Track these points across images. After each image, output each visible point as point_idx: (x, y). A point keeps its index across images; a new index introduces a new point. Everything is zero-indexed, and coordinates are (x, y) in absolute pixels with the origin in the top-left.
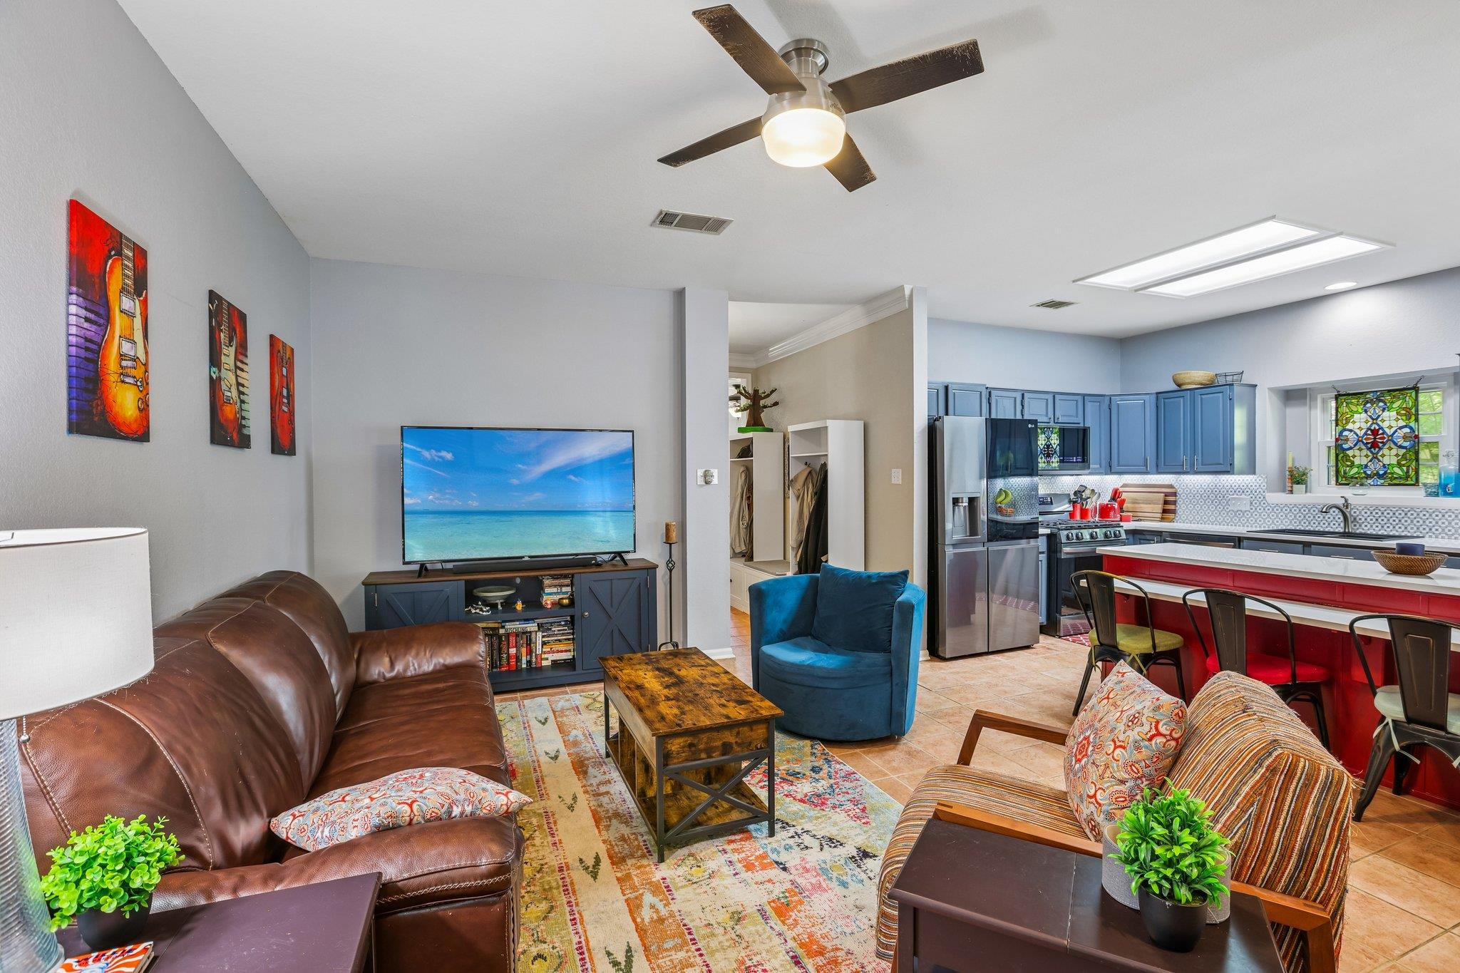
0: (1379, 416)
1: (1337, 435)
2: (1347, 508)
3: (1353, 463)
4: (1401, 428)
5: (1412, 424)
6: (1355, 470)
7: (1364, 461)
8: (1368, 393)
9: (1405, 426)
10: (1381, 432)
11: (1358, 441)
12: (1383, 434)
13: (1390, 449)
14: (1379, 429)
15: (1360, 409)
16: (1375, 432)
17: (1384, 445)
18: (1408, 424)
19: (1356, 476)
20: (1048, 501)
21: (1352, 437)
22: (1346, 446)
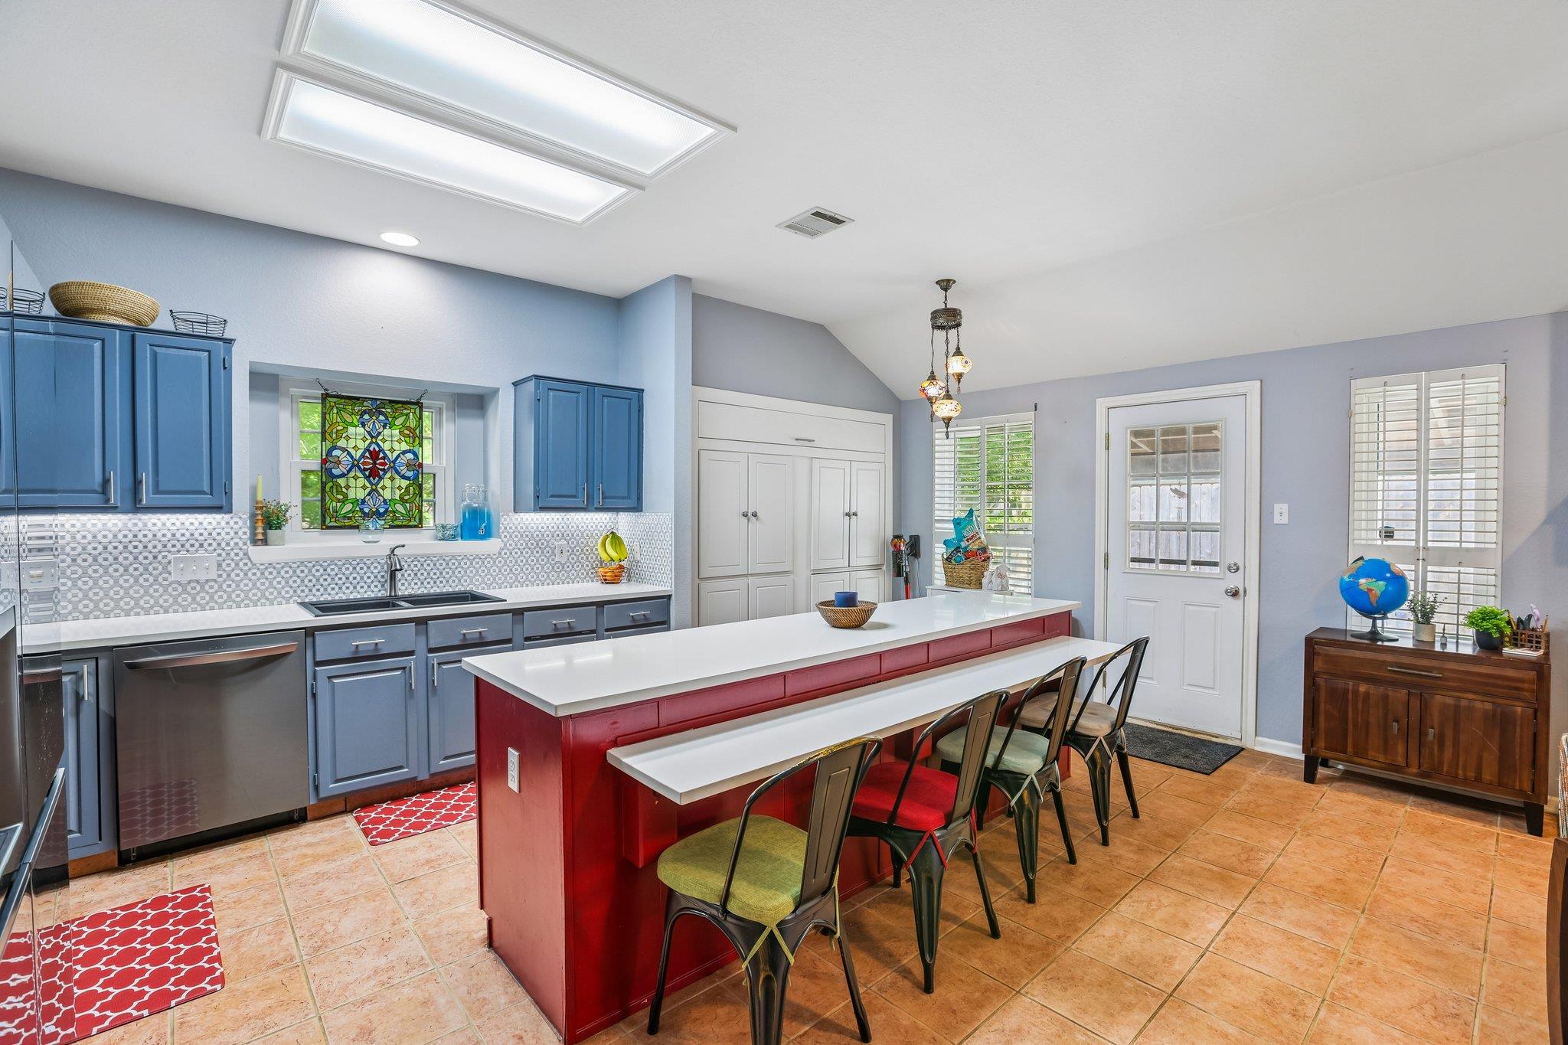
0: (379, 433)
1: (324, 454)
3: (346, 496)
4: (404, 452)
5: (416, 449)
6: (348, 507)
7: (361, 495)
8: (365, 399)
9: (409, 451)
10: (381, 455)
11: (353, 466)
12: (384, 458)
13: (392, 479)
14: (380, 451)
15: (355, 419)
16: (374, 455)
17: (385, 474)
18: (412, 448)
19: (351, 515)
21: (345, 459)
22: (336, 472)
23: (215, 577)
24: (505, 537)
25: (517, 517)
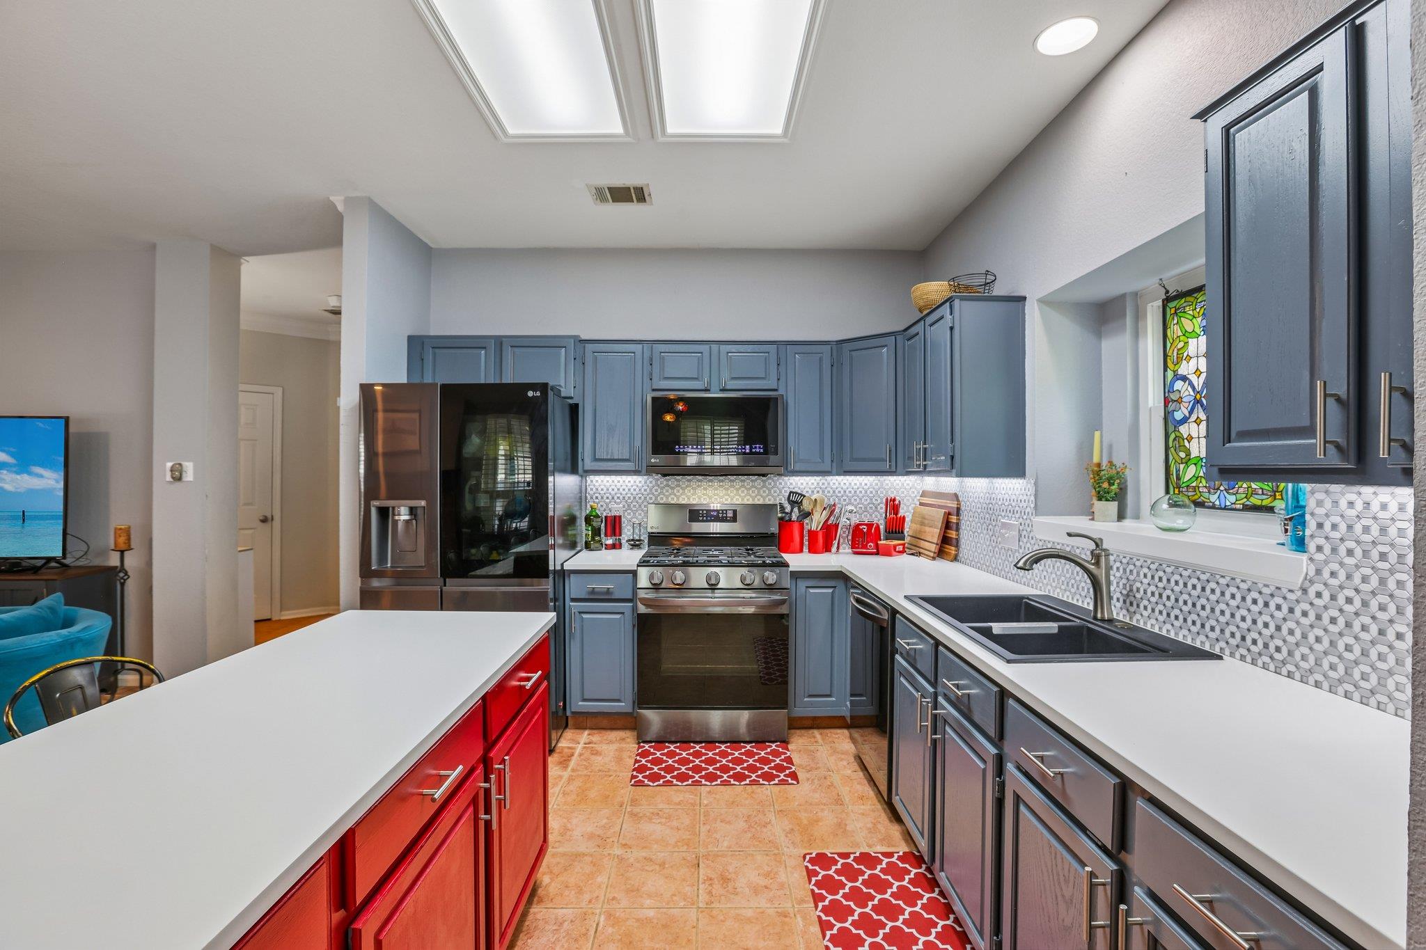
1: (1167, 391)
2: (1097, 564)
3: (1188, 454)
6: (1192, 470)
11: (1198, 402)
15: (1197, 325)
19: (1194, 484)
20: (728, 515)
21: (1187, 393)
22: (1178, 416)
23: (1017, 548)
24: (1319, 549)
25: (1352, 497)
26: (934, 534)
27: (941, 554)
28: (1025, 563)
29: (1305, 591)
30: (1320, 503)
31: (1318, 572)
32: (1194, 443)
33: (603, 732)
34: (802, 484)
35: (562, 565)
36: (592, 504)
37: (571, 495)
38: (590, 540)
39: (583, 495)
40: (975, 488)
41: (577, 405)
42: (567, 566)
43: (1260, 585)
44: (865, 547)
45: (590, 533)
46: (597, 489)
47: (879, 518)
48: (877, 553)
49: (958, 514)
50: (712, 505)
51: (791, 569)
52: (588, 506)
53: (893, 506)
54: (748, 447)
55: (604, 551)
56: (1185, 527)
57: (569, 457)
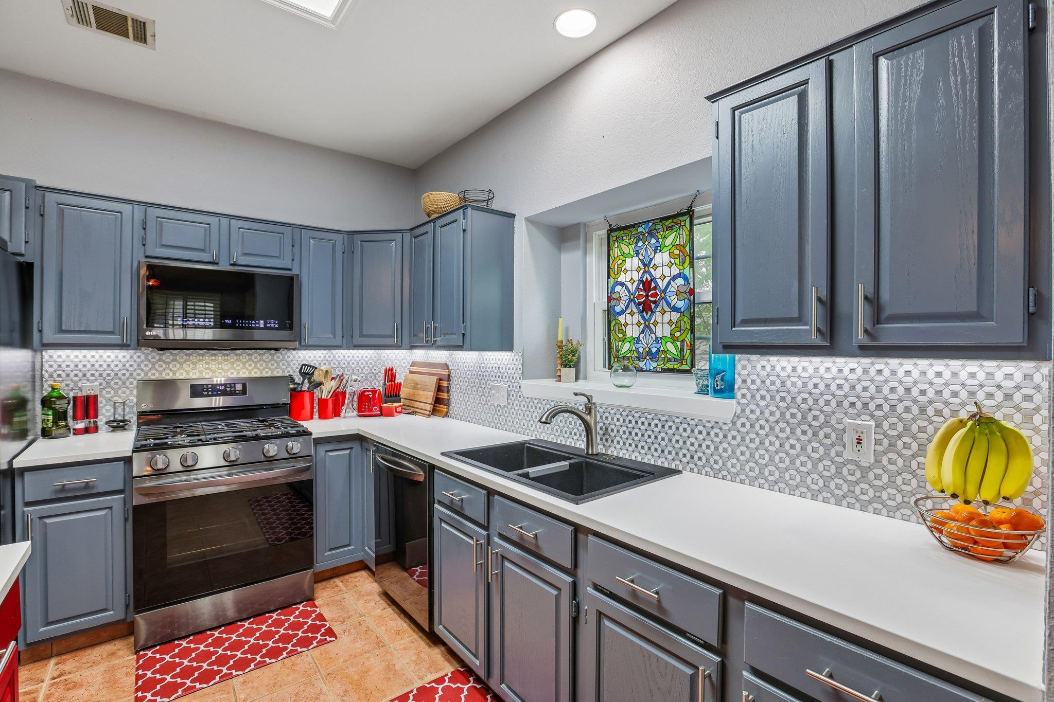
0: (651, 260)
1: (609, 292)
2: (590, 413)
3: (625, 335)
4: (674, 278)
5: (687, 272)
6: (627, 346)
7: (637, 332)
8: (639, 224)
9: (679, 276)
10: (653, 285)
11: (631, 300)
12: (655, 288)
13: (663, 312)
14: (652, 280)
15: (632, 250)
16: (647, 286)
17: (656, 307)
18: (682, 271)
19: (628, 355)
20: (237, 389)
21: (624, 294)
22: (618, 309)
23: (506, 404)
24: (744, 396)
25: (764, 363)
26: (428, 396)
27: (434, 412)
28: (547, 418)
29: (734, 423)
30: (744, 367)
31: (743, 410)
32: (629, 327)
33: (80, 653)
34: (310, 357)
35: (10, 463)
36: (52, 383)
37: (19, 374)
38: (50, 426)
39: (38, 373)
40: (465, 359)
41: (30, 266)
42: (17, 464)
43: (704, 422)
44: (371, 410)
45: (51, 418)
46: (60, 366)
47: (379, 384)
48: (381, 415)
49: (449, 380)
50: (215, 379)
51: (313, 436)
52: (45, 386)
53: (390, 374)
54: (262, 322)
55: (72, 438)
56: (629, 385)
57: (17, 326)
